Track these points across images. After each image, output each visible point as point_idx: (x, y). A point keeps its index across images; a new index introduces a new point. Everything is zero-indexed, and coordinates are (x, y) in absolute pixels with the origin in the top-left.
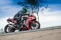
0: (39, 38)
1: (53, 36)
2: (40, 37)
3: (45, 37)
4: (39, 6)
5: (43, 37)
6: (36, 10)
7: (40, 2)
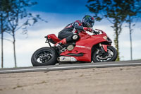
0: (14, 88)
1: (47, 87)
2: (19, 87)
3: (29, 87)
4: (19, 14)
5: (24, 88)
6: (11, 22)
7: (21, 4)
